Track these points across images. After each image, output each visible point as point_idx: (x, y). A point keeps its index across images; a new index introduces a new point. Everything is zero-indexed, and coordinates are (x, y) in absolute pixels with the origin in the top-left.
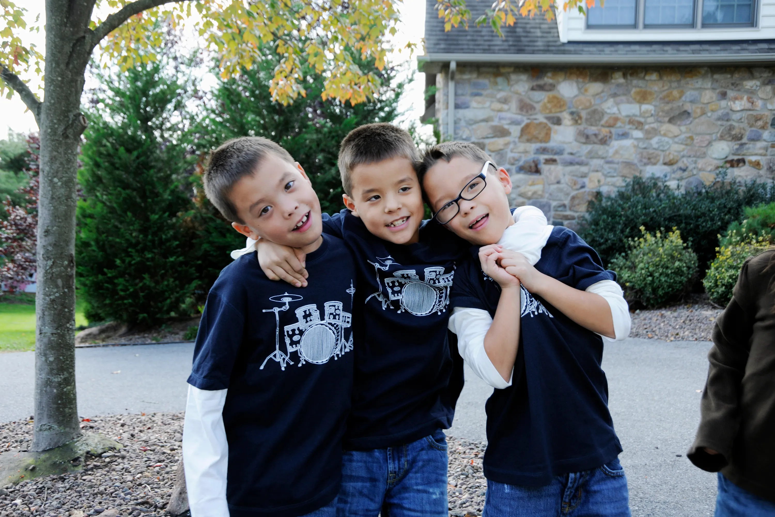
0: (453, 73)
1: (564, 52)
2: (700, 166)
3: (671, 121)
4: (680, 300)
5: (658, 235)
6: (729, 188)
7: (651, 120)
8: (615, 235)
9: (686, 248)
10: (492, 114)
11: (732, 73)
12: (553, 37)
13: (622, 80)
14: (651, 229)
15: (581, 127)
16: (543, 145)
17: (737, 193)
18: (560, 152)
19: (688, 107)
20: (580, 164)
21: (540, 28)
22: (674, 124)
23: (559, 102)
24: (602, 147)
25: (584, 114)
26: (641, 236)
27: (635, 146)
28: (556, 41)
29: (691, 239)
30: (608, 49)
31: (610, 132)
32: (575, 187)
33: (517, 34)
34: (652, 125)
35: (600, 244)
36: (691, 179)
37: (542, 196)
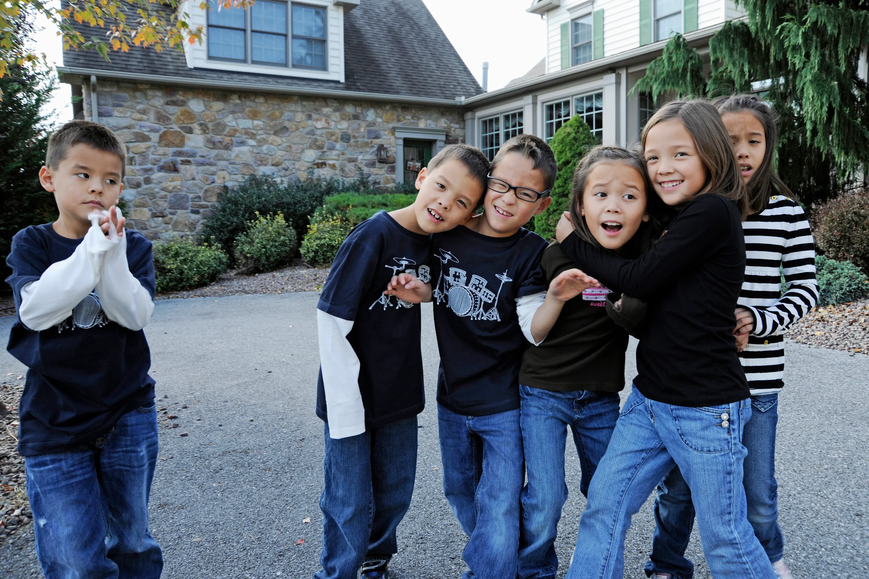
0: (94, 85)
1: (191, 76)
2: (297, 167)
3: (275, 133)
4: (286, 264)
5: (268, 217)
6: (316, 182)
7: (261, 132)
8: (238, 219)
9: (288, 226)
10: (133, 122)
11: (314, 101)
12: (182, 63)
13: (238, 101)
14: (263, 213)
15: (209, 136)
16: (179, 149)
17: (320, 186)
18: (193, 155)
19: (287, 124)
20: (210, 164)
21: (170, 55)
22: (277, 136)
23: (190, 115)
24: (226, 151)
25: (210, 125)
26: (256, 219)
27: (250, 152)
28: (184, 67)
29: (291, 219)
30: (226, 77)
31: (232, 141)
32: (207, 183)
33: (151, 58)
34: (262, 136)
35: (228, 226)
36: (291, 176)
37: (181, 190)
